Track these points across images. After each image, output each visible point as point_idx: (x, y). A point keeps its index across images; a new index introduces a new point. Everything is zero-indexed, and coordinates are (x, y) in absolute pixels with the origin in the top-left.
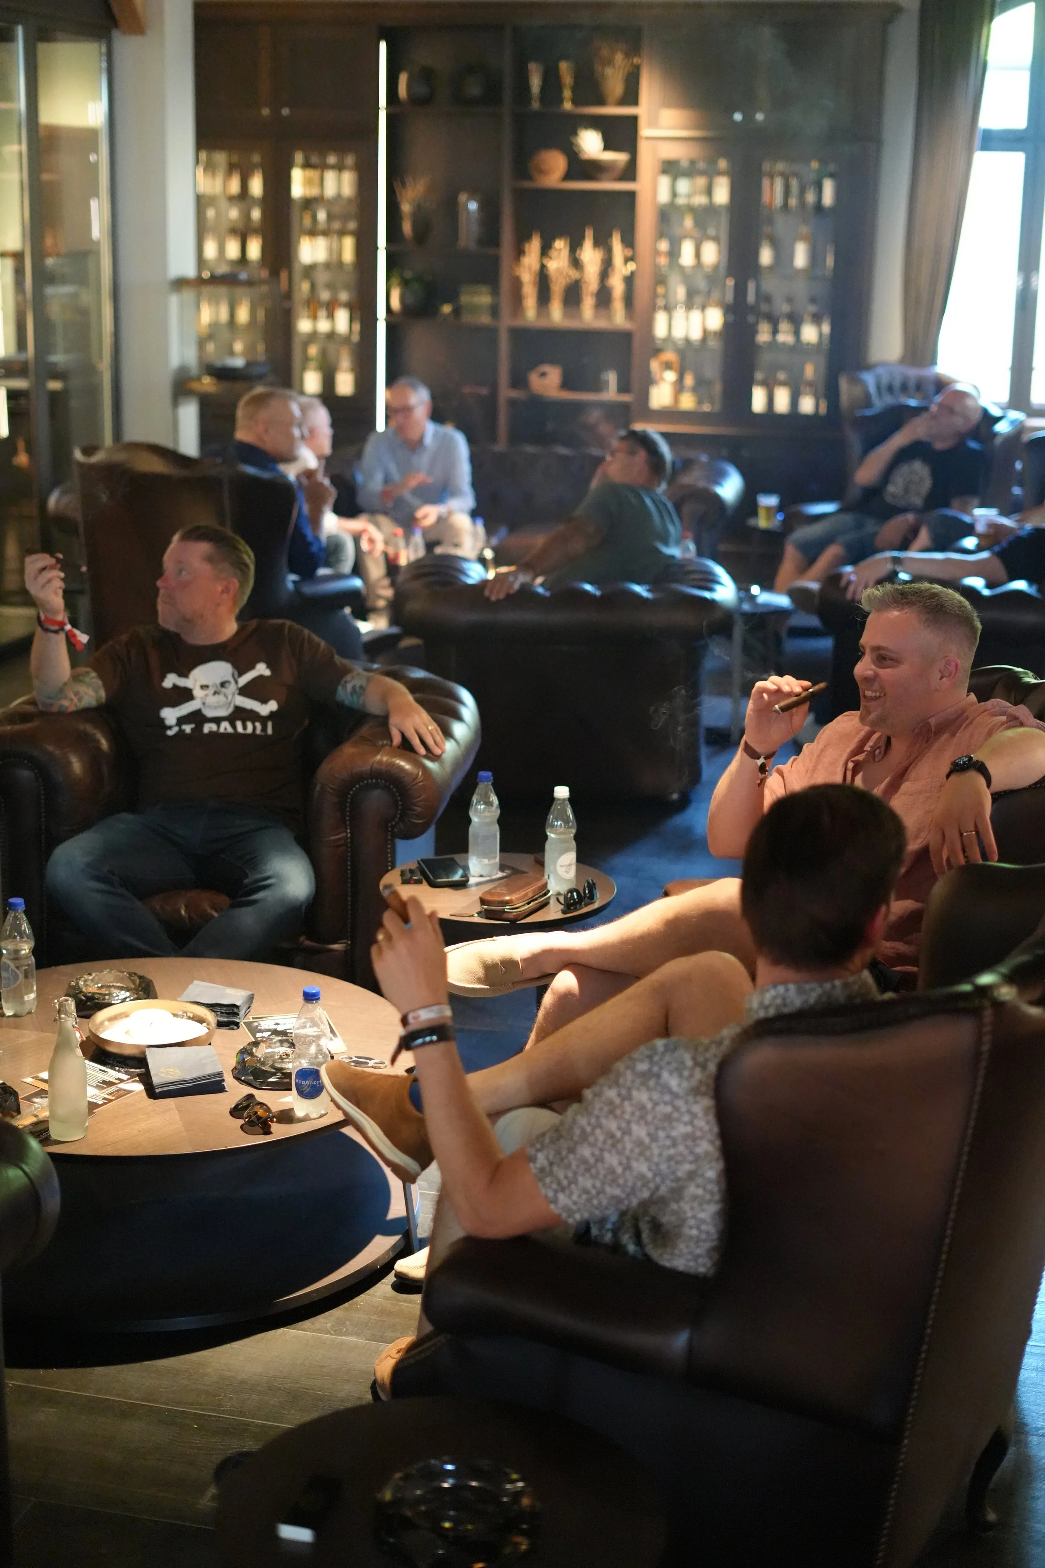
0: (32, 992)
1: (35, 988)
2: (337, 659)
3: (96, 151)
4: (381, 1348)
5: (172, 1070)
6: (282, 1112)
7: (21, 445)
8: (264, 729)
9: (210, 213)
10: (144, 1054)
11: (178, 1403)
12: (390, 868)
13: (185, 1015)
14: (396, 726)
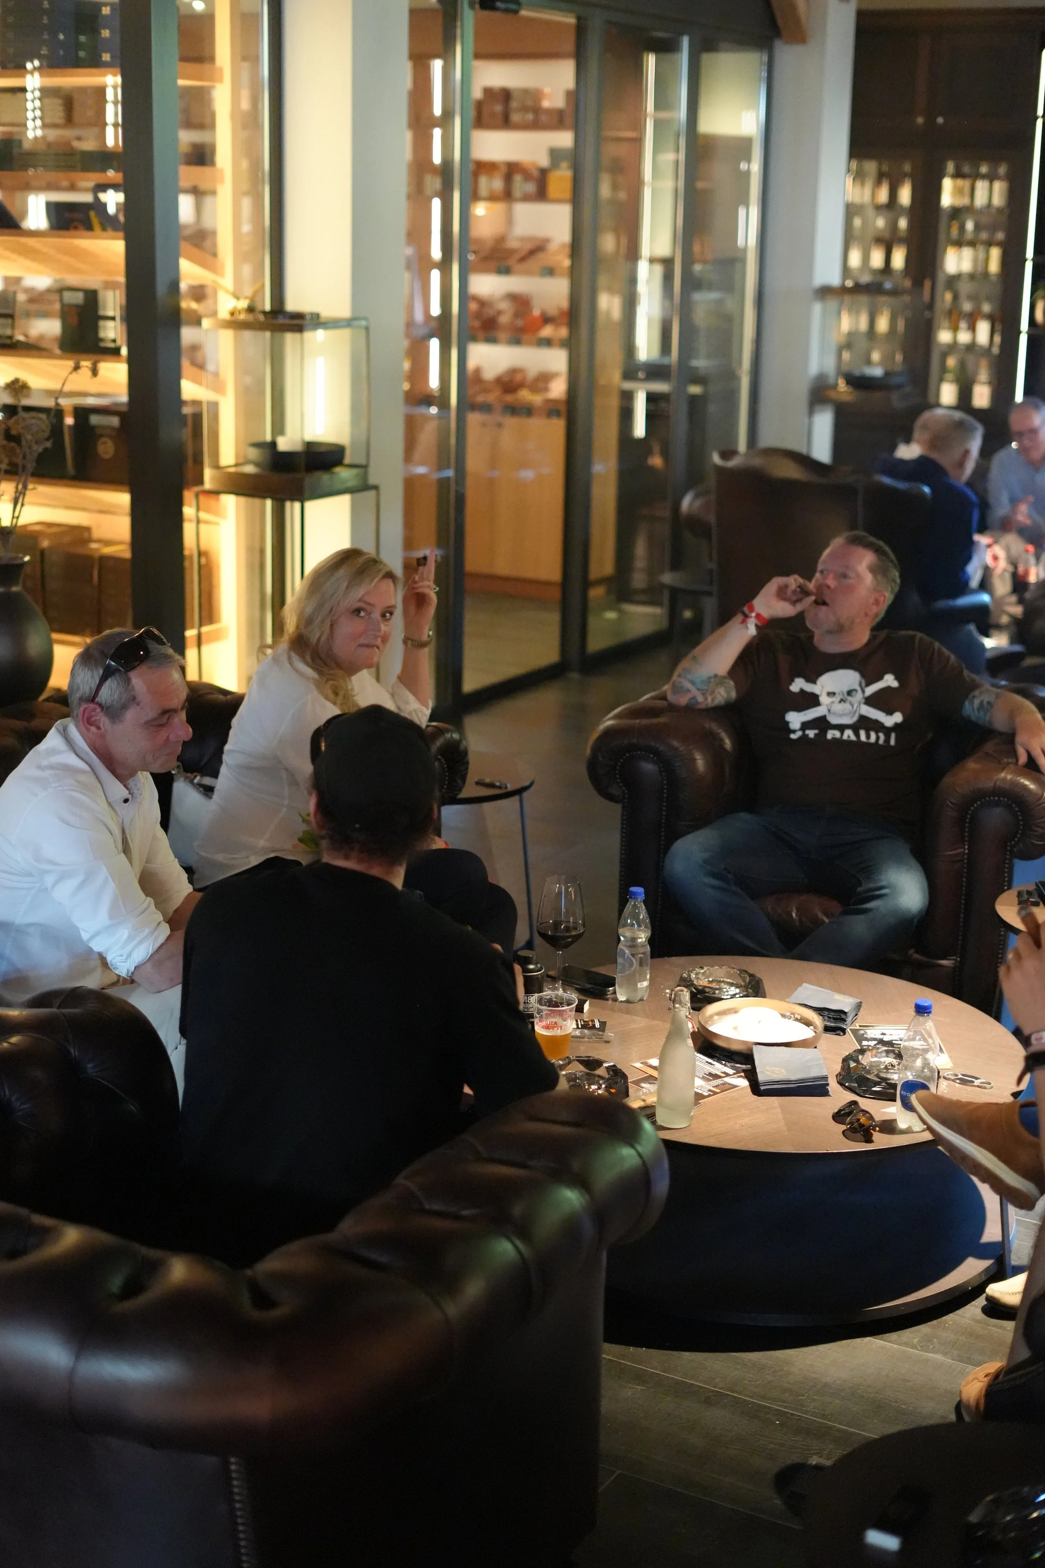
0: (645, 980)
1: (648, 977)
2: (966, 673)
3: (749, 160)
4: (967, 1370)
5: (777, 1069)
6: (885, 1121)
7: (656, 448)
8: (887, 740)
9: (857, 222)
10: (751, 1050)
11: (763, 1398)
12: (1006, 888)
13: (793, 1016)
14: (1022, 745)
